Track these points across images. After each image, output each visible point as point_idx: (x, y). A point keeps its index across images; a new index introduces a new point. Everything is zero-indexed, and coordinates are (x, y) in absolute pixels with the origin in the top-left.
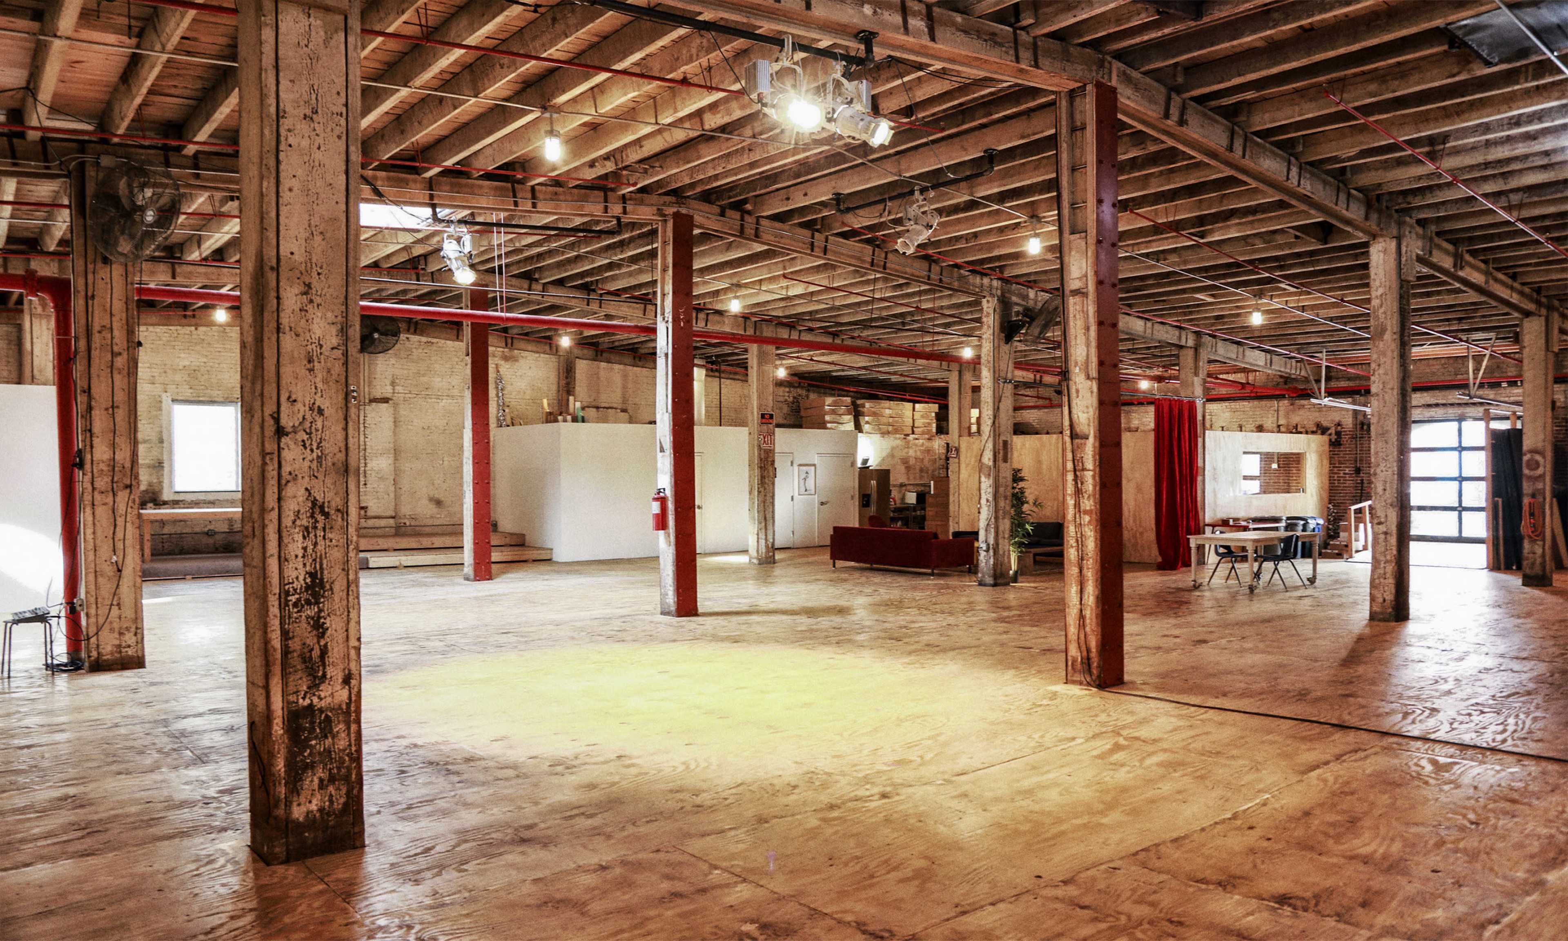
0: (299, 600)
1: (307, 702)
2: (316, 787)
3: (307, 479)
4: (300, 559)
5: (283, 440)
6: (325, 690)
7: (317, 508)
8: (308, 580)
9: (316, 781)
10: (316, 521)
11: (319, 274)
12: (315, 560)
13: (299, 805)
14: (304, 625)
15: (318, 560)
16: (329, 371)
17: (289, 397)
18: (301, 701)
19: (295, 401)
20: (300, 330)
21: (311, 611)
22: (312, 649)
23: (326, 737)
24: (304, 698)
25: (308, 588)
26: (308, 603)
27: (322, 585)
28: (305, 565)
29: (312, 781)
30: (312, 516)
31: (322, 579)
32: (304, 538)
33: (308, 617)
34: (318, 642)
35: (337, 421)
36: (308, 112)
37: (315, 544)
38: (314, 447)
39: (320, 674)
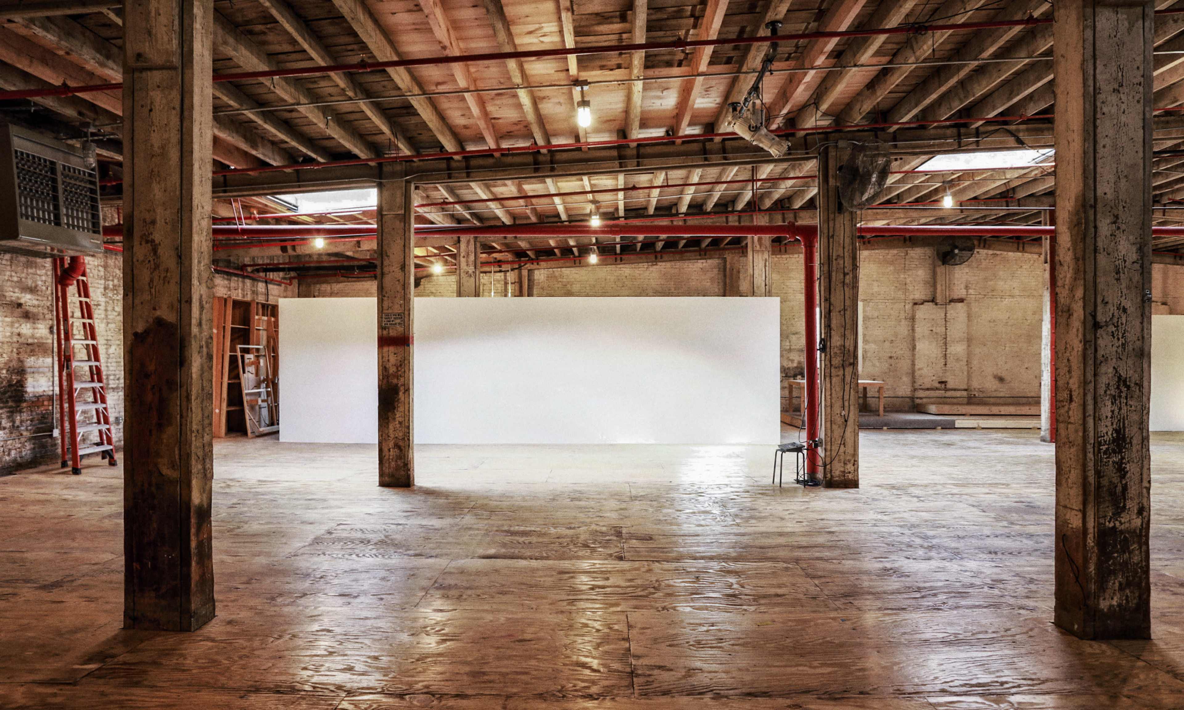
0: (1107, 449)
1: (1111, 525)
2: (1117, 588)
3: (1114, 360)
4: (1109, 419)
5: (1099, 331)
6: (1124, 518)
7: (1122, 381)
8: (1115, 435)
9: (1117, 584)
10: (1121, 392)
11: (1124, 207)
12: (1119, 420)
13: (1104, 599)
14: (1111, 467)
15: (1122, 420)
16: (1131, 280)
17: (1103, 300)
18: (1107, 523)
19: (1107, 303)
20: (1110, 250)
21: (1116, 458)
22: (1116, 486)
23: (1124, 552)
24: (1109, 522)
25: (1114, 441)
26: (1114, 452)
27: (1124, 438)
28: (1112, 424)
29: (1114, 583)
30: (1118, 388)
31: (1124, 435)
32: (1112, 404)
33: (1114, 462)
34: (1121, 482)
35: (1137, 317)
36: (1116, 86)
37: (1120, 409)
38: (1120, 337)
39: (1122, 505)
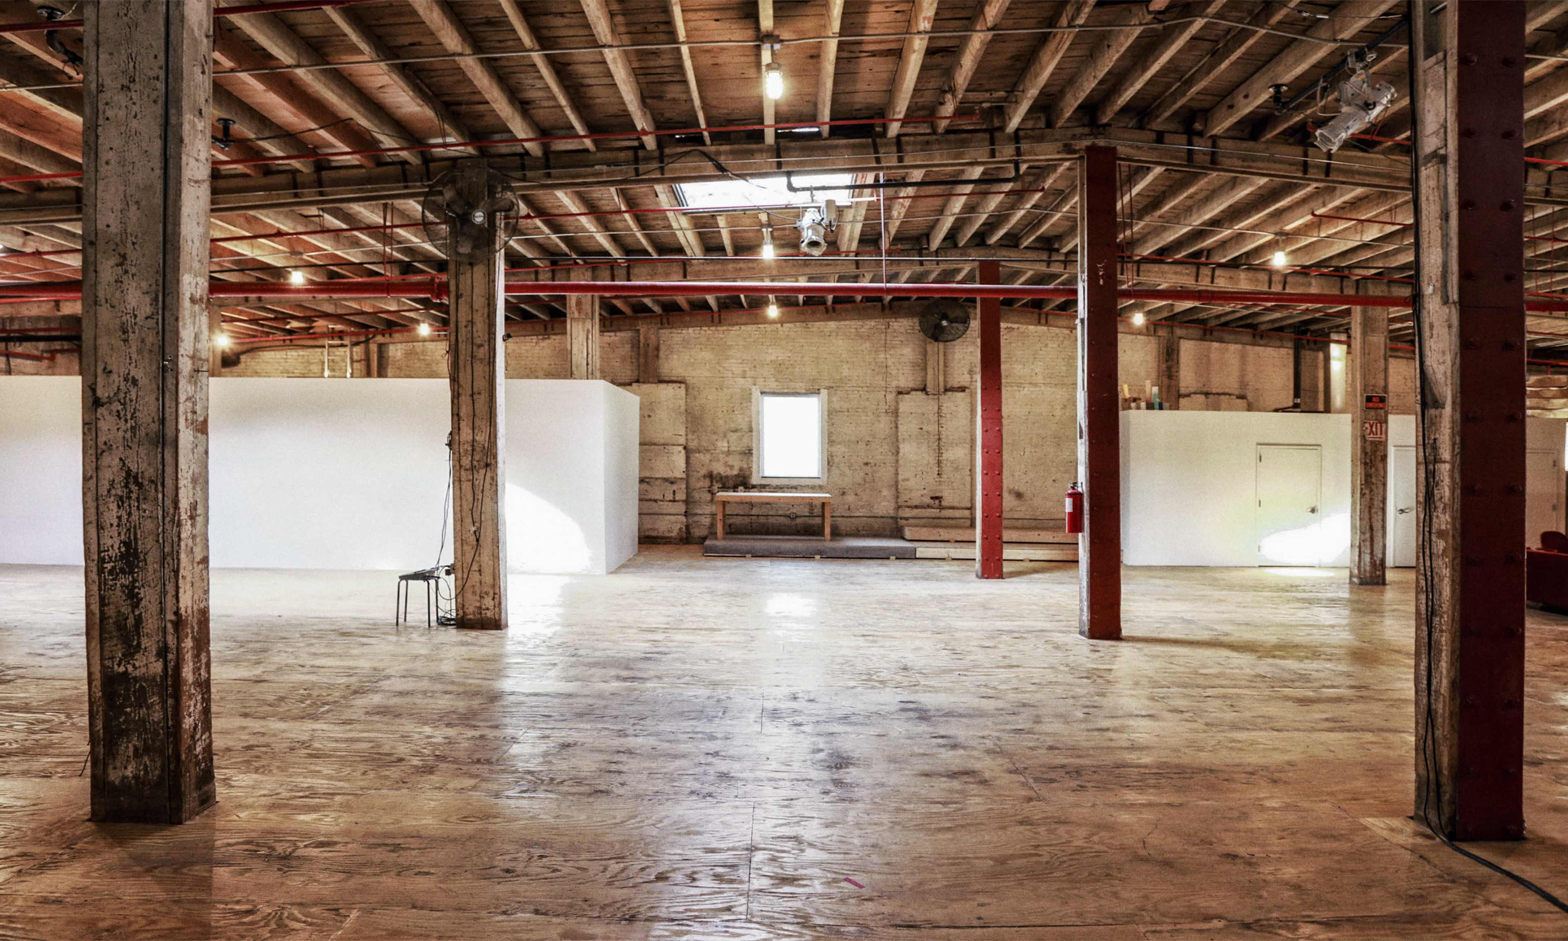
0: (114, 568)
1: (122, 669)
2: (131, 754)
3: (121, 448)
4: (115, 528)
5: (99, 411)
6: (140, 660)
7: (131, 478)
8: (123, 549)
9: (131, 749)
10: (131, 492)
11: (134, 244)
12: (129, 530)
13: (115, 768)
14: (118, 593)
15: (133, 530)
16: (143, 341)
17: (105, 369)
18: (116, 667)
19: (110, 372)
20: (115, 302)
21: (125, 580)
22: (127, 618)
23: (141, 707)
24: (119, 665)
25: (122, 556)
26: (122, 571)
27: (136, 554)
28: (119, 534)
29: (127, 747)
30: (126, 486)
31: (136, 549)
32: (119, 507)
33: (122, 586)
34: (133, 612)
35: (151, 390)
36: (125, 82)
37: (130, 514)
38: (129, 417)
39: (135, 643)
